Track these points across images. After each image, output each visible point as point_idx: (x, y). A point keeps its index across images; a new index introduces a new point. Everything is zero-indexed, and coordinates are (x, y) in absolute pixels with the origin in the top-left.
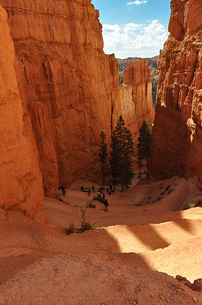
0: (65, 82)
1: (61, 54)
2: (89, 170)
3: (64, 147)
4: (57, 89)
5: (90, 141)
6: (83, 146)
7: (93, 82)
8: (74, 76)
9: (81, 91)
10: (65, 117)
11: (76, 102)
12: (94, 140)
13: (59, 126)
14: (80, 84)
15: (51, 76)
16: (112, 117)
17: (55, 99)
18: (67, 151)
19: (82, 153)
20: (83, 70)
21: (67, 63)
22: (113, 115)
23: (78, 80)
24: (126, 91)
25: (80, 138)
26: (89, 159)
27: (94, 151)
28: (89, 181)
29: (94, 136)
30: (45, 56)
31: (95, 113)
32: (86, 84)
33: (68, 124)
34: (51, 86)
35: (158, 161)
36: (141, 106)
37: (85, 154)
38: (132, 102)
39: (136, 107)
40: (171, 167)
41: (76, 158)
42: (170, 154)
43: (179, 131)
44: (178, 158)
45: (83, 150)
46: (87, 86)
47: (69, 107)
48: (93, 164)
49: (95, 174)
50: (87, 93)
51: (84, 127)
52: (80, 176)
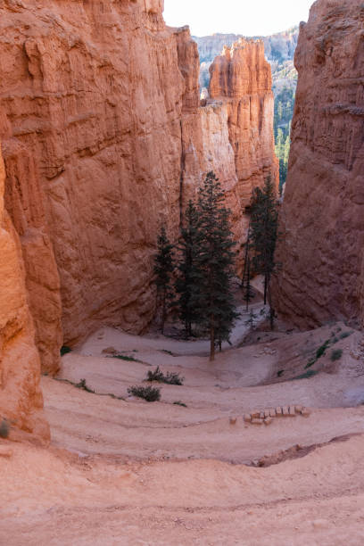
0: (74, 91)
1: (64, 24)
2: (128, 306)
3: (70, 251)
4: (55, 108)
5: (133, 237)
6: (116, 249)
7: (140, 93)
8: (95, 77)
9: (112, 114)
10: (73, 178)
11: (100, 142)
12: (140, 232)
13: (59, 198)
14: (110, 98)
15: (42, 75)
16: (182, 179)
17: (51, 132)
18: (77, 260)
19: (112, 266)
20: (120, 66)
21: (78, 45)
22: (185, 177)
23: (105, 87)
24: (216, 116)
25: (109, 227)
26: (129, 280)
27: (140, 260)
28: (127, 331)
29: (140, 224)
30: (27, 27)
31: (144, 170)
32: (125, 98)
33: (80, 194)
34: (41, 101)
35: (294, 286)
36: (250, 153)
37: (120, 267)
38: (228, 144)
39: (236, 156)
40: (325, 299)
41: (98, 278)
42: (323, 269)
43: (346, 216)
44: (343, 279)
45: (113, 257)
46: (125, 103)
47: (83, 153)
48: (139, 292)
49: (142, 315)
50: (125, 119)
51: (116, 202)
52: (108, 320)
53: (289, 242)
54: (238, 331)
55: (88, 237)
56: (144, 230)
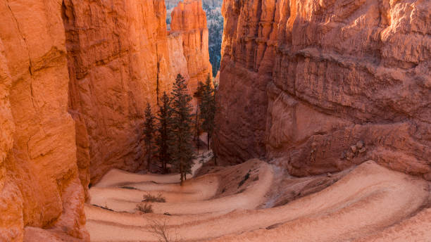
0: (93, 27)
2: (127, 155)
3: (91, 123)
4: (82, 36)
5: (130, 113)
6: (120, 121)
7: (133, 28)
8: (107, 19)
9: (117, 40)
10: (93, 79)
11: (109, 57)
12: (135, 110)
13: (85, 91)
14: (115, 31)
15: (74, 17)
16: (158, 77)
17: (80, 51)
18: (96, 128)
19: (117, 130)
20: (120, 12)
22: (160, 75)
23: (112, 24)
24: (176, 40)
25: (115, 107)
26: (128, 139)
27: (134, 127)
28: (127, 171)
29: (134, 105)
31: (136, 73)
32: (124, 31)
33: (98, 88)
34: (73, 33)
35: (227, 139)
36: (196, 62)
37: (122, 131)
38: (183, 57)
39: (188, 64)
40: (246, 145)
41: (109, 139)
42: (243, 128)
43: (256, 98)
44: (256, 134)
45: (118, 125)
46: (125, 34)
47: (99, 63)
48: (134, 146)
49: (136, 160)
50: (125, 43)
51: (120, 92)
52: (115, 164)
53: (223, 113)
54: (196, 166)
55: (102, 114)
56: (136, 108)
